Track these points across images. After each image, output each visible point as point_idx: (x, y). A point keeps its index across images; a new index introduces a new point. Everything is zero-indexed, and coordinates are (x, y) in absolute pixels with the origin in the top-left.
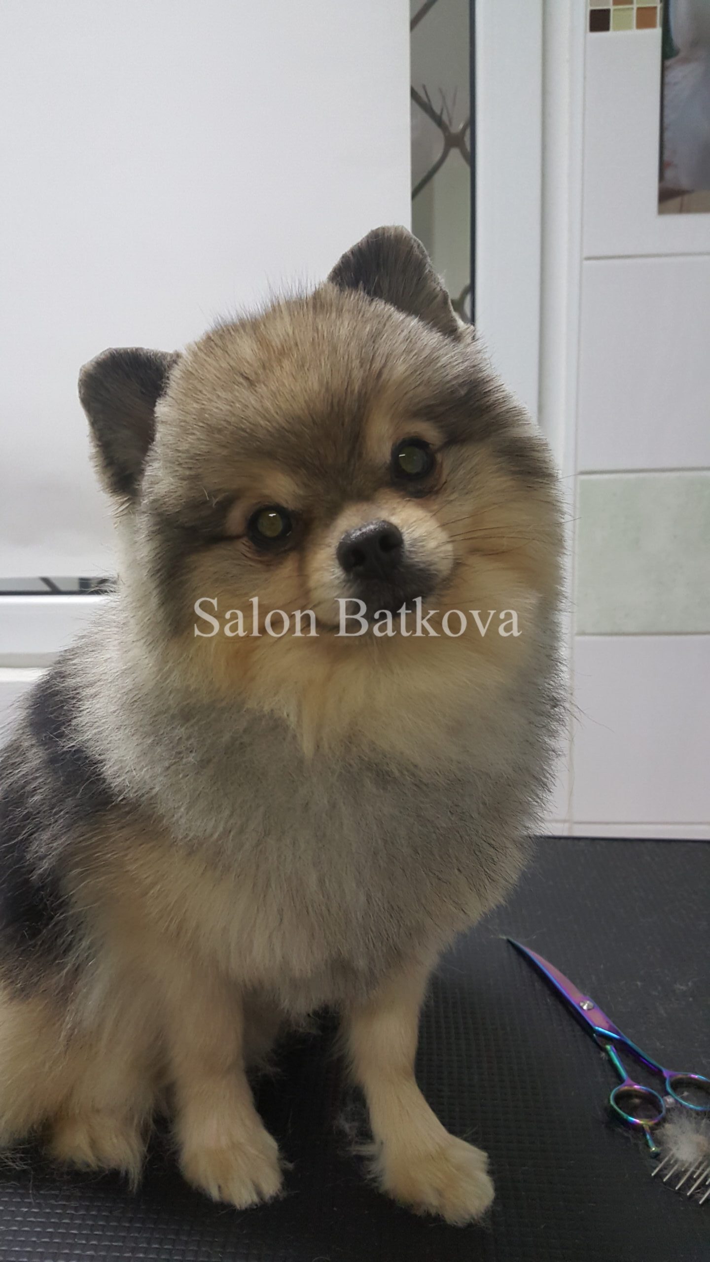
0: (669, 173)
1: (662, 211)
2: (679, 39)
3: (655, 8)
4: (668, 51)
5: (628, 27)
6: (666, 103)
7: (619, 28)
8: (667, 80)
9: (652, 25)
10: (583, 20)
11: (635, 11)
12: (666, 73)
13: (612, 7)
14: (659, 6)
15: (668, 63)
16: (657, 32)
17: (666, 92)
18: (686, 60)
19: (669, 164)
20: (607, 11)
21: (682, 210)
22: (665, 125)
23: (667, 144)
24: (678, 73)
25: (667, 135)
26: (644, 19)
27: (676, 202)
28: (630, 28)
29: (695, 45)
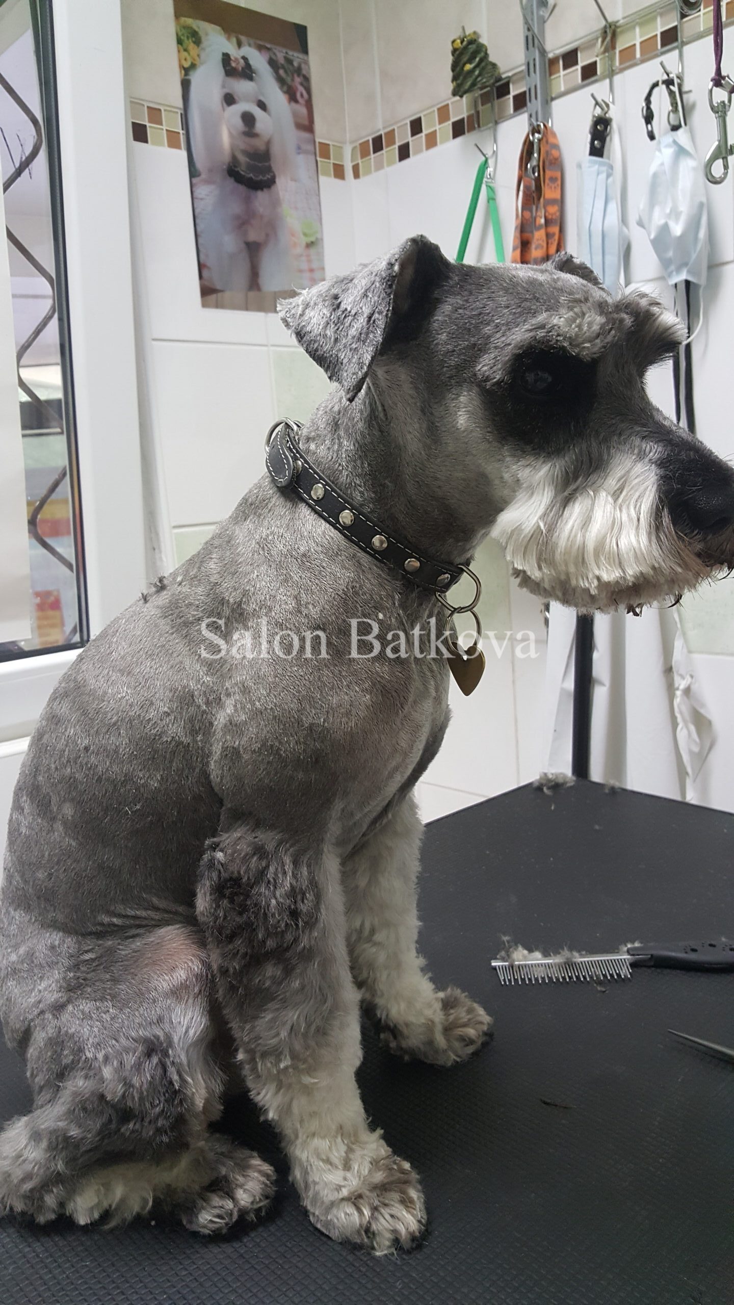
0: (205, 273)
1: (204, 305)
2: (200, 164)
3: (179, 133)
5: (161, 144)
6: (197, 213)
7: (155, 143)
8: (195, 194)
9: (178, 147)
10: (127, 130)
11: (165, 132)
12: (194, 189)
13: (148, 125)
14: (182, 132)
16: (183, 154)
17: (194, 205)
18: (206, 182)
19: (205, 266)
20: (145, 127)
21: (218, 305)
22: (199, 233)
23: (201, 250)
24: (202, 191)
25: (200, 241)
26: (173, 142)
27: (213, 297)
28: (164, 145)
29: (210, 171)
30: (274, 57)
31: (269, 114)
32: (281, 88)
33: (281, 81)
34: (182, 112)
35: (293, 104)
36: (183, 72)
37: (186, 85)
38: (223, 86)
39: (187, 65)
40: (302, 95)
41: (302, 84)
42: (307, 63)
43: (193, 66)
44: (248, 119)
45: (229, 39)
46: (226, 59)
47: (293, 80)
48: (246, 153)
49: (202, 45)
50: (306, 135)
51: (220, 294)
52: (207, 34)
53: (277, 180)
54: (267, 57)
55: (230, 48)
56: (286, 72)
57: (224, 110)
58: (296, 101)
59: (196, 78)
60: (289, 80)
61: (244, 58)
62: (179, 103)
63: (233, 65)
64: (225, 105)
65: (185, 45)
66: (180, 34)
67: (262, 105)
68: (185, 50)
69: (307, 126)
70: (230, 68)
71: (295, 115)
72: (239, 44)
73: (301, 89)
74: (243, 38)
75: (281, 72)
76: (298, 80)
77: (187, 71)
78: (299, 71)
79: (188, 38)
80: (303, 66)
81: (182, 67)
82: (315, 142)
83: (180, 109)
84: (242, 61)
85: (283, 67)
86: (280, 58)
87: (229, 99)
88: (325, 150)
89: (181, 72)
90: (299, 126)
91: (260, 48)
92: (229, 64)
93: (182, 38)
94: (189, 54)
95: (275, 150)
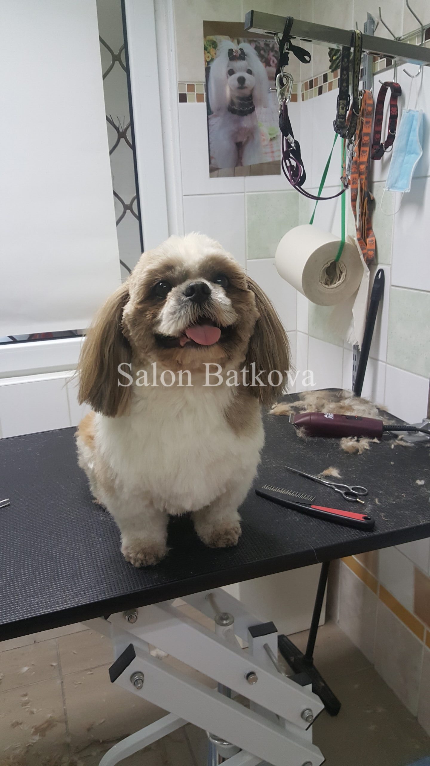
0: (212, 161)
1: (211, 177)
2: (213, 107)
3: (203, 94)
4: (209, 112)
6: (210, 132)
7: (191, 101)
8: (210, 124)
9: (202, 101)
10: (176, 98)
11: (196, 95)
12: (209, 121)
13: (187, 93)
14: (205, 93)
15: (209, 117)
16: (205, 104)
17: (209, 128)
18: (216, 116)
19: (213, 157)
20: (186, 94)
21: (218, 176)
22: (210, 142)
23: (211, 149)
24: (213, 121)
25: (211, 145)
26: (200, 99)
27: (216, 172)
28: (194, 101)
29: (219, 110)
30: (258, 45)
31: (254, 76)
34: (205, 83)
35: (268, 67)
38: (228, 66)
44: (241, 80)
46: (231, 51)
48: (238, 98)
53: (256, 109)
56: (265, 51)
57: (228, 78)
60: (266, 55)
61: (241, 49)
62: (204, 79)
63: (234, 54)
64: (228, 75)
65: (208, 50)
67: (250, 72)
70: (232, 56)
73: (273, 58)
74: (241, 39)
75: (262, 52)
76: (271, 54)
77: (208, 63)
78: (273, 49)
79: (210, 46)
80: (275, 46)
81: (206, 61)
85: (263, 49)
86: (262, 44)
87: (231, 72)
89: (205, 64)
90: (271, 78)
92: (232, 54)
93: (207, 46)
94: (210, 54)
95: (256, 94)
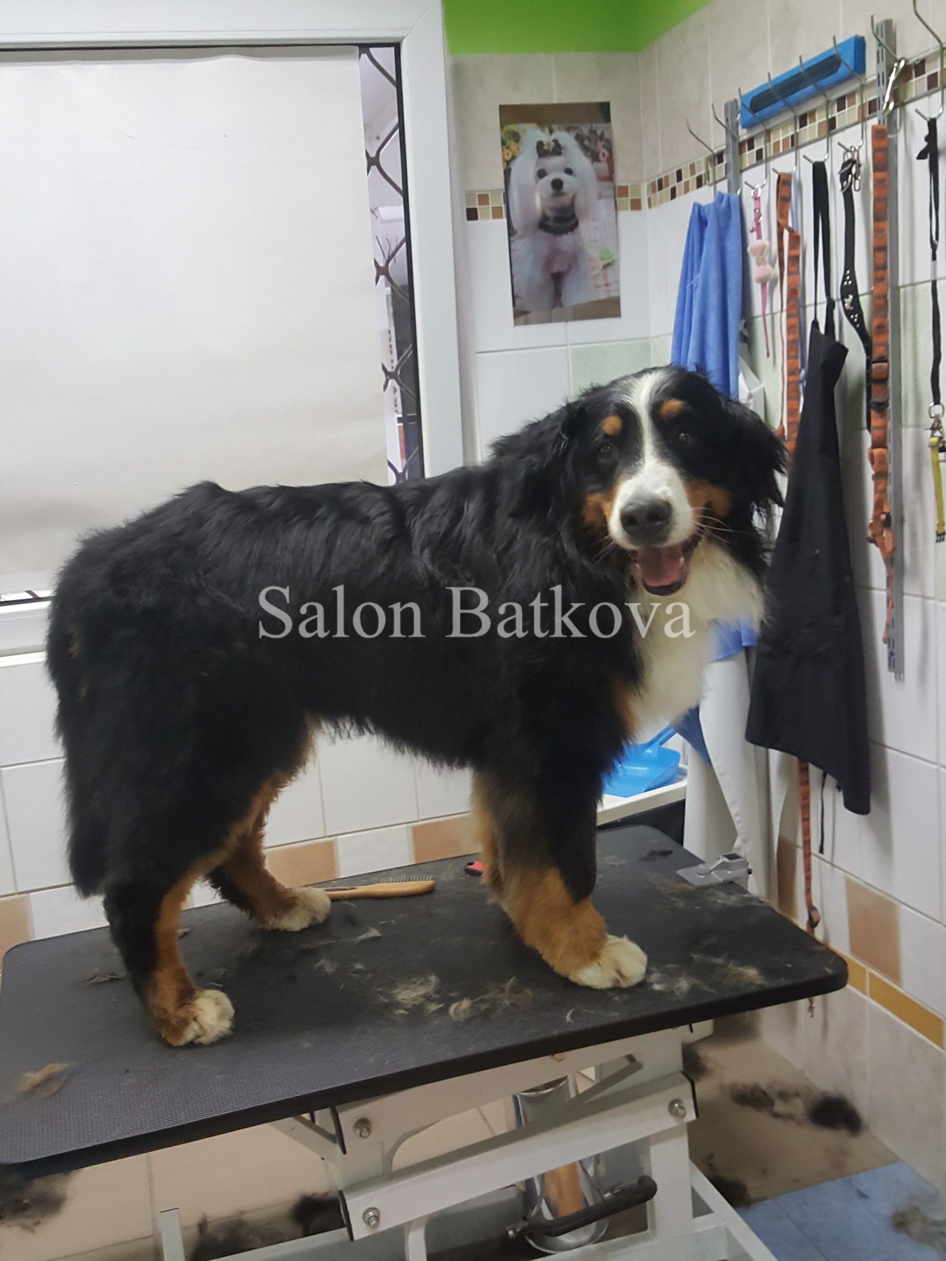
0: (518, 302)
1: (516, 324)
2: (516, 225)
3: (501, 208)
5: (487, 218)
6: (513, 261)
7: (483, 218)
8: (513, 247)
9: (501, 217)
10: (462, 215)
11: (491, 209)
12: (512, 244)
13: (478, 207)
14: (503, 206)
16: (505, 220)
17: (512, 255)
18: (522, 237)
19: (518, 297)
20: (476, 210)
21: (527, 323)
22: (513, 274)
23: (515, 285)
24: (518, 244)
25: (515, 280)
26: (497, 213)
29: (526, 227)
30: (580, 133)
31: (575, 176)
32: (586, 154)
33: (585, 149)
35: (596, 164)
36: (506, 164)
37: (507, 173)
38: (537, 165)
39: (508, 158)
40: (604, 155)
41: (603, 147)
42: (609, 129)
43: (514, 158)
44: (557, 185)
45: (542, 130)
46: (540, 145)
47: (596, 145)
48: (554, 209)
49: (521, 141)
50: (606, 184)
51: (529, 315)
52: (525, 131)
53: (580, 223)
54: (573, 134)
55: (545, 137)
56: (590, 140)
57: (537, 182)
58: (598, 160)
59: (515, 167)
60: (592, 147)
61: (555, 141)
62: (503, 186)
63: (546, 148)
64: (538, 178)
65: (507, 145)
66: (504, 137)
67: (569, 171)
68: (508, 148)
69: (609, 177)
70: (542, 151)
71: (597, 171)
72: (551, 132)
73: (603, 150)
74: (554, 127)
75: (586, 143)
76: (600, 144)
77: (508, 163)
78: (602, 137)
79: (510, 139)
80: (605, 132)
81: (504, 160)
82: (614, 187)
83: (503, 190)
84: (553, 144)
85: (588, 138)
86: (585, 131)
87: (541, 174)
88: (623, 191)
89: (504, 164)
90: (601, 179)
91: (568, 130)
92: (543, 148)
93: (505, 140)
94: (510, 150)
95: (580, 202)
